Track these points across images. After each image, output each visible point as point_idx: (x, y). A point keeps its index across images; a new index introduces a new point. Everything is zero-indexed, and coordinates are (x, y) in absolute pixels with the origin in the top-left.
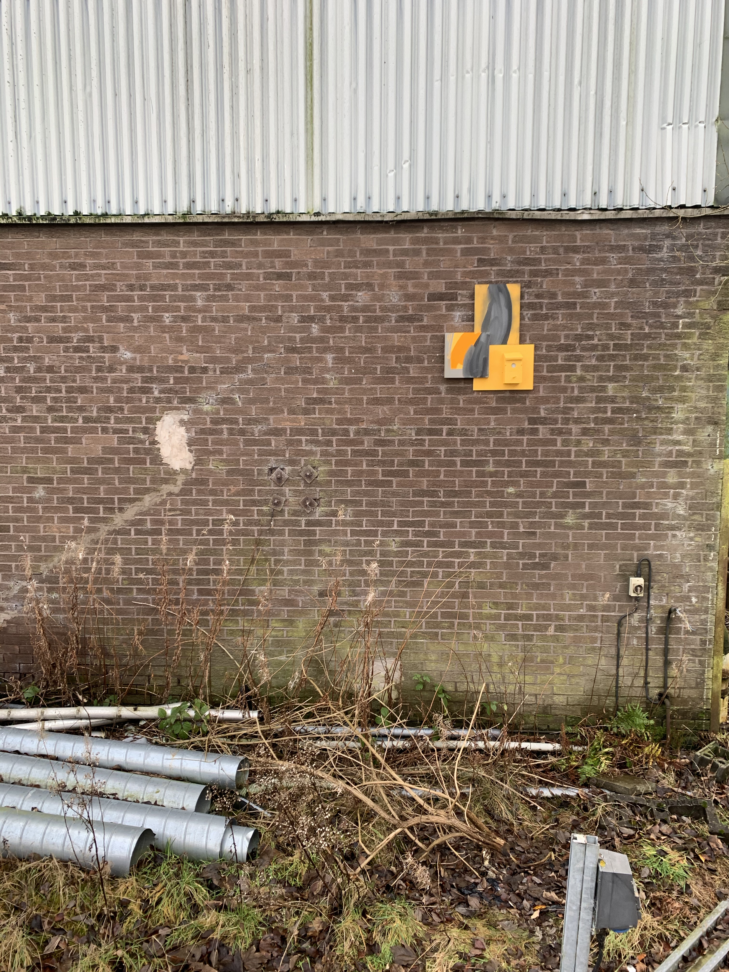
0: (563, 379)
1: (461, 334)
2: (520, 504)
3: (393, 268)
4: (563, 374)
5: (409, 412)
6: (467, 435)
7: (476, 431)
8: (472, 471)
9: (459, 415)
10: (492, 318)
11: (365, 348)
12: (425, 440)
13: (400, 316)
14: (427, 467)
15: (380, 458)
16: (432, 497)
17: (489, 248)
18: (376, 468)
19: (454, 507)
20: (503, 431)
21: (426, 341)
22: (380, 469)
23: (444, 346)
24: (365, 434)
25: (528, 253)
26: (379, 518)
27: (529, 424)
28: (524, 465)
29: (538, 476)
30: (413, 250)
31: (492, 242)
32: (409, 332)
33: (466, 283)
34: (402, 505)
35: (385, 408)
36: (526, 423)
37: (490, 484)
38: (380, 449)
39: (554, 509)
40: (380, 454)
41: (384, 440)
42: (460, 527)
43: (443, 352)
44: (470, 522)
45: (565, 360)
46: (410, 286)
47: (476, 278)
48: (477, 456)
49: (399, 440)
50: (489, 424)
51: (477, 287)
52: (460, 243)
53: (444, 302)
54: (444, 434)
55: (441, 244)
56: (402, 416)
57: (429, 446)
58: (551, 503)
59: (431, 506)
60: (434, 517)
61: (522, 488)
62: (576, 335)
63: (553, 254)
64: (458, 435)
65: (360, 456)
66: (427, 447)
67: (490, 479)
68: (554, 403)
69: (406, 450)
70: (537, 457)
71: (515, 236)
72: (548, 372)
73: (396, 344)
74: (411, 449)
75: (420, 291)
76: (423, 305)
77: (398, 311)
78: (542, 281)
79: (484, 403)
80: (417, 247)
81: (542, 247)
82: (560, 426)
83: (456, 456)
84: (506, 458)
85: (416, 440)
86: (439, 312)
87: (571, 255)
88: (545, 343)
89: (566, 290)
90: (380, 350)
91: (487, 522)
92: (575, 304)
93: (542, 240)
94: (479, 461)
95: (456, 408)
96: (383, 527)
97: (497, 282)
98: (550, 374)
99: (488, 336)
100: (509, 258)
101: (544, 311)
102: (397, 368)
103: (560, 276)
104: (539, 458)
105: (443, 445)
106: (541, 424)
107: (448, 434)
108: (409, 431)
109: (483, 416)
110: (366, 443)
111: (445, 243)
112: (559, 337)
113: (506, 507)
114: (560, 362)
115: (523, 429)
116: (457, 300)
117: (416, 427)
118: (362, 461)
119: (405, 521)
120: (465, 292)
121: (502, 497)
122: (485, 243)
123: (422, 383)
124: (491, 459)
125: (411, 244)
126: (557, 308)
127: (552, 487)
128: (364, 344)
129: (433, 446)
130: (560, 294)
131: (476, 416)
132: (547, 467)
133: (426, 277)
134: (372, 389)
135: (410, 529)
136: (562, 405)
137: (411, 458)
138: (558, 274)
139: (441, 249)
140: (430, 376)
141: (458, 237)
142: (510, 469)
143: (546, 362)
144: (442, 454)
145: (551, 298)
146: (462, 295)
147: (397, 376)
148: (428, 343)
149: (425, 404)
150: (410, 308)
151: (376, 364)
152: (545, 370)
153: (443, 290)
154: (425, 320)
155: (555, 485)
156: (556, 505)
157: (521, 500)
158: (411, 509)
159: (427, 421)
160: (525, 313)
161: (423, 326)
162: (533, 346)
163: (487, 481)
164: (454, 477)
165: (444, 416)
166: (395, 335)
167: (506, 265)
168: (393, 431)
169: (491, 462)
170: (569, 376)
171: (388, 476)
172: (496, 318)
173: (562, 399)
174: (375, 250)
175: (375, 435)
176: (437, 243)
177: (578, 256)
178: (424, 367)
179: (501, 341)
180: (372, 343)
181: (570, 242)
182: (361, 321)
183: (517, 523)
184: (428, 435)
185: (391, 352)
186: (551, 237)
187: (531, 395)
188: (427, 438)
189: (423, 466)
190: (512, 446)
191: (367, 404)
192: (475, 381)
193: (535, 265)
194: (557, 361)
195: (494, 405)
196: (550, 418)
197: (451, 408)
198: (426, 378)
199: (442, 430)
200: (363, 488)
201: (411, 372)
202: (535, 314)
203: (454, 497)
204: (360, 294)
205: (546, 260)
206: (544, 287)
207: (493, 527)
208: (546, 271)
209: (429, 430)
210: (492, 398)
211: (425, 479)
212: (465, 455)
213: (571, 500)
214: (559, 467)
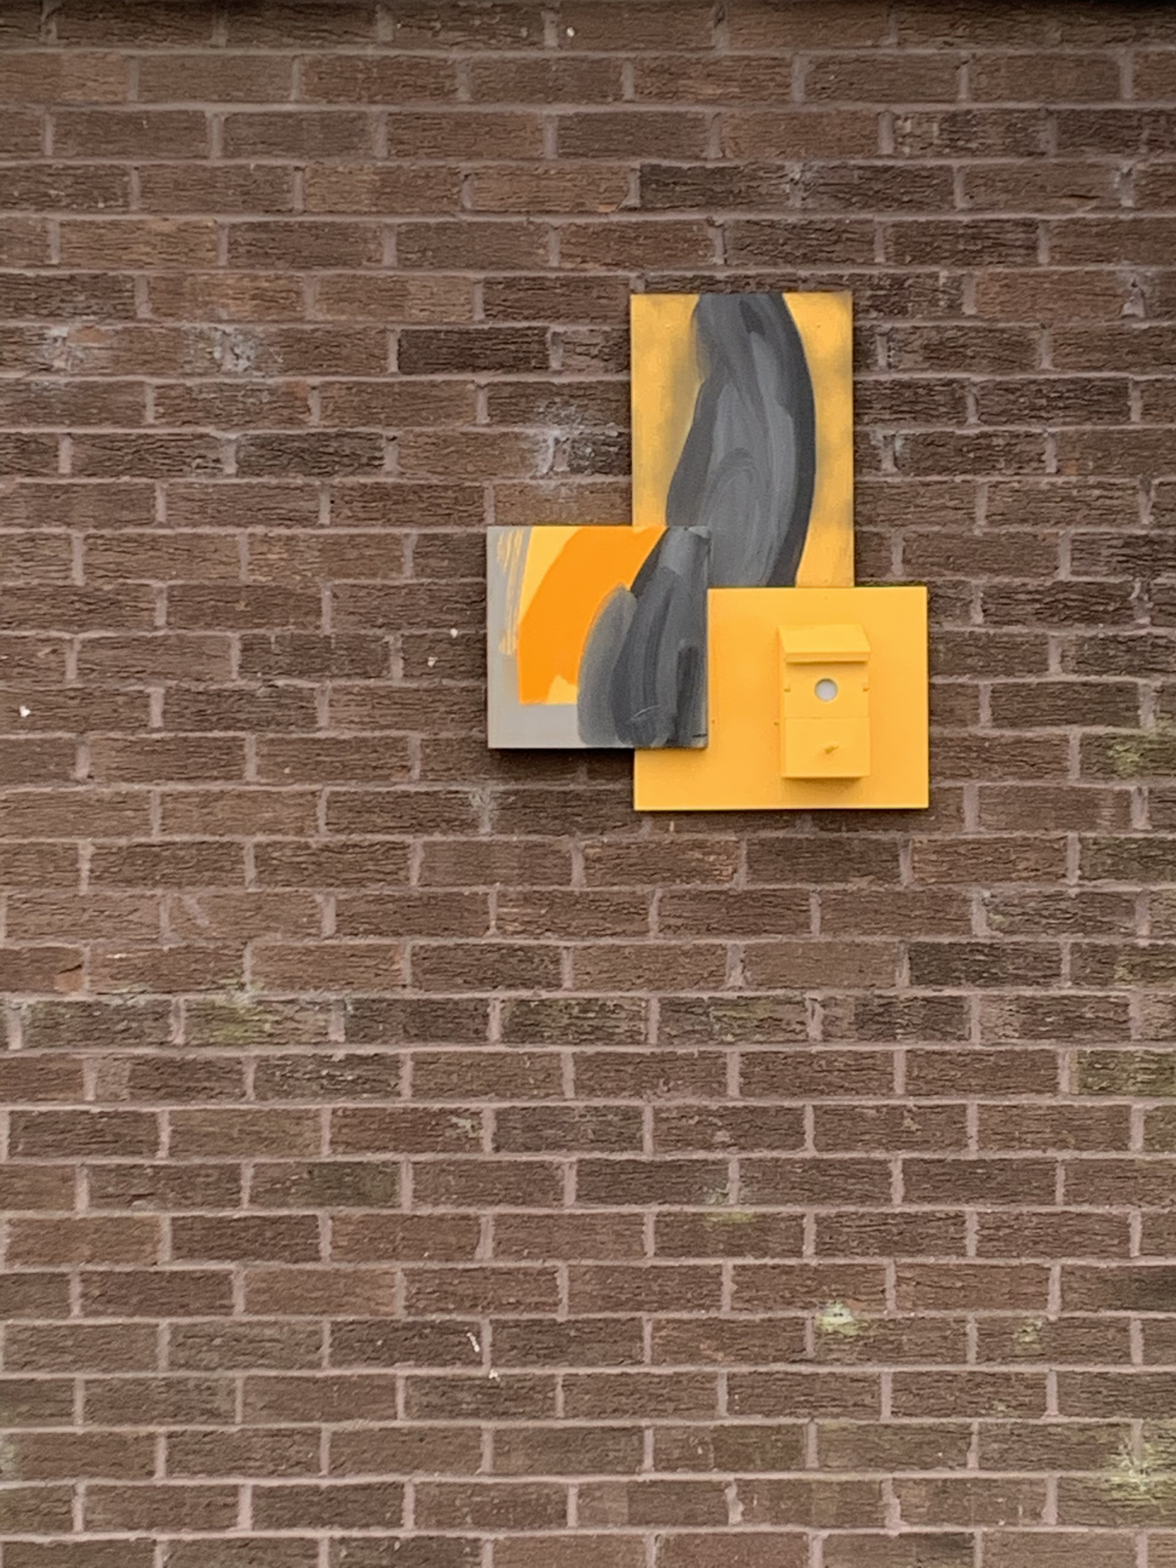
0: (1074, 758)
1: (571, 530)
2: (887, 1388)
3: (225, 209)
4: (1075, 732)
5: (314, 921)
6: (609, 1038)
7: (655, 1015)
8: (637, 1220)
9: (565, 932)
10: (719, 454)
11: (82, 595)
12: (394, 1064)
13: (264, 443)
14: (406, 1204)
15: (162, 1158)
16: (435, 1359)
17: (697, 122)
18: (144, 1211)
19: (547, 1411)
20: (786, 1013)
21: (396, 563)
22: (165, 1218)
23: (482, 592)
24: (88, 1037)
25: (886, 146)
26: (160, 1479)
27: (917, 980)
28: (898, 1190)
29: (971, 1242)
30: (326, 121)
31: (710, 90)
32: (308, 519)
33: (588, 284)
34: (277, 1408)
35: (190, 901)
36: (903, 974)
37: (728, 1286)
38: (163, 1110)
39: (1053, 1416)
40: (165, 1137)
41: (183, 1066)
42: (583, 1521)
43: (482, 619)
44: (635, 1492)
45: (1082, 664)
46: (310, 293)
47: (636, 264)
48: (661, 1142)
49: (264, 1064)
50: (717, 978)
51: (640, 305)
52: (554, 94)
53: (483, 378)
54: (494, 1030)
55: (463, 95)
56: (275, 939)
57: (418, 1092)
58: (1037, 1384)
59: (430, 1411)
60: (446, 1466)
61: (891, 1310)
62: (1130, 542)
63: (1006, 151)
64: (562, 1038)
65: (58, 1147)
66: (405, 1101)
67: (730, 1263)
68: (1035, 874)
69: (299, 1118)
70: (960, 1144)
71: (822, 65)
72: (998, 721)
73: (246, 578)
74: (325, 1107)
75: (362, 321)
76: (378, 390)
77: (251, 417)
78: (956, 283)
79: (690, 875)
80: (343, 107)
81: (952, 118)
82: (1067, 989)
83: (555, 1146)
84: (809, 1152)
85: (351, 1061)
86: (460, 426)
87: (1092, 157)
88: (981, 581)
89: (1075, 324)
90: (162, 605)
91: (718, 1488)
92: (1119, 391)
93: (953, 82)
94: (676, 1166)
95: (550, 900)
96: (178, 1524)
97: (737, 284)
98: (1010, 733)
99: (700, 542)
100: (795, 170)
101: (972, 428)
102: (251, 696)
103: (1043, 257)
104: (972, 1153)
105: (489, 1089)
106: (977, 977)
107: (511, 1033)
108: (314, 1019)
109: (689, 941)
110: (90, 1079)
111: (478, 96)
112: (1050, 553)
113: (814, 1407)
114: (1056, 674)
115: (889, 1004)
116: (543, 367)
117: (349, 995)
118: (67, 1178)
119: (295, 1492)
120: (583, 328)
121: (796, 1353)
122: (676, 95)
123: (379, 772)
124: (733, 1159)
125: (314, 92)
126: (1035, 414)
127: (1040, 1299)
128: (78, 578)
129: (440, 1092)
130: (1043, 342)
131: (653, 940)
132: (1012, 1198)
133: (389, 256)
134: (121, 802)
135: (322, 1534)
136: (1072, 885)
137: (326, 1155)
138: (1032, 248)
139: (462, 123)
140: (416, 737)
141: (544, 65)
142: (824, 1211)
143: (985, 671)
144: (486, 1135)
145: (1000, 363)
146: (570, 345)
147: (249, 737)
148: (406, 576)
149: (396, 877)
150: (314, 402)
151: (140, 675)
152: (985, 714)
153: (479, 321)
154: (390, 462)
155: (1054, 1289)
156: (1063, 1394)
157: (888, 1370)
158: (328, 1428)
159: (404, 966)
160: (879, 433)
161: (380, 493)
162: (921, 593)
163: (715, 1275)
164: (550, 1252)
165: (492, 938)
166: (241, 534)
167: (780, 202)
168: (231, 1017)
169: (734, 1171)
170: (1101, 744)
171: (210, 1254)
172: (738, 455)
173: (1073, 857)
174: (132, 121)
175: (139, 1038)
176: (444, 93)
177: (1126, 165)
178: (390, 693)
179: (764, 569)
180: (121, 572)
181: (1088, 95)
182: (65, 466)
183: (873, 1492)
184: (410, 1038)
185: (216, 618)
186: (992, 70)
187: (920, 838)
188: (406, 1050)
189: (389, 1197)
190: (834, 1089)
191: (96, 878)
192: (642, 764)
193: (920, 206)
194: (1042, 667)
195: (741, 882)
196: (1019, 951)
197: (526, 899)
198: (396, 745)
199: (481, 1012)
200: (76, 1317)
201: (324, 716)
202: (929, 441)
203: (551, 1356)
204: (58, 331)
205: (972, 178)
206: (969, 310)
207: (749, 1515)
208: (975, 231)
209: (417, 1009)
210: (726, 850)
211: (397, 1267)
212: (599, 1141)
213: (1137, 1366)
214: (1072, 1197)
